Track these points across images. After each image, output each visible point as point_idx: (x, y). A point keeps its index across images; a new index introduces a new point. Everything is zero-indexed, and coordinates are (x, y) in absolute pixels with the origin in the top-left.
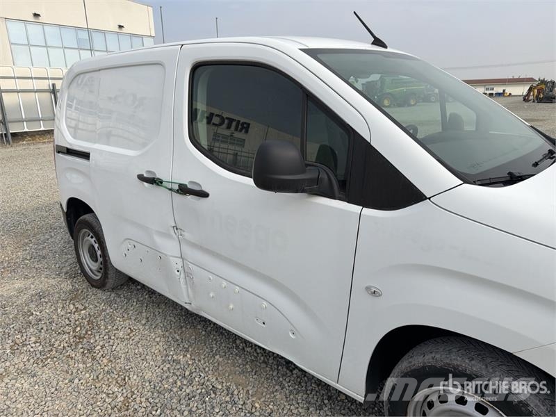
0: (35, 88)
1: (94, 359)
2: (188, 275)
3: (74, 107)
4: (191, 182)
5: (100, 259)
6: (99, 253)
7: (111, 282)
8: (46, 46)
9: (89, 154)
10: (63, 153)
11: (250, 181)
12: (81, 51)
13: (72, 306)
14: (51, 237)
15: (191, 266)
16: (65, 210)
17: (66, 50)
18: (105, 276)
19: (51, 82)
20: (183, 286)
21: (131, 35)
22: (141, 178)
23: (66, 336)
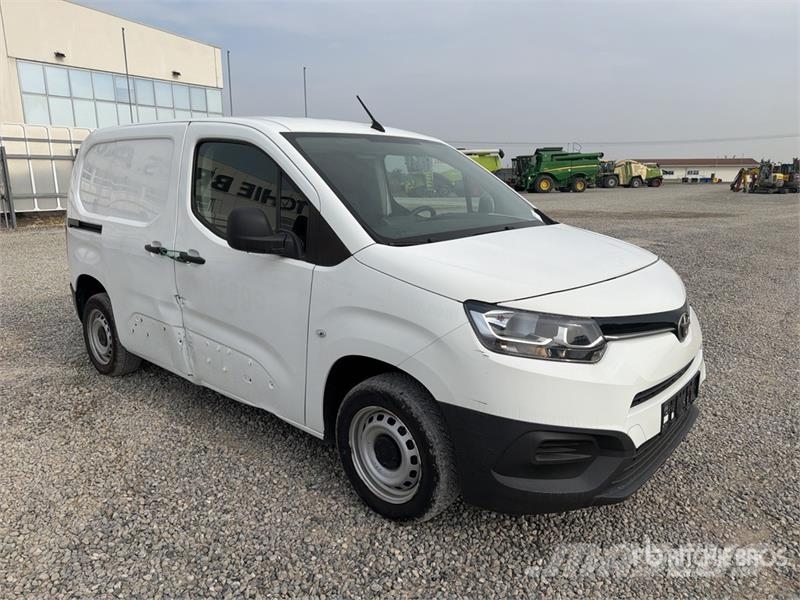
0: (52, 154)
1: (92, 428)
2: (190, 344)
3: (92, 178)
4: (191, 250)
5: (110, 342)
6: (109, 334)
7: (120, 366)
8: (71, 97)
9: (101, 227)
10: (75, 227)
11: (224, 243)
12: (119, 106)
13: (75, 389)
14: (60, 330)
15: (191, 334)
16: (75, 289)
17: (98, 103)
18: (114, 359)
19: (75, 146)
20: (185, 357)
21: (190, 86)
22: (149, 248)
23: (67, 412)
